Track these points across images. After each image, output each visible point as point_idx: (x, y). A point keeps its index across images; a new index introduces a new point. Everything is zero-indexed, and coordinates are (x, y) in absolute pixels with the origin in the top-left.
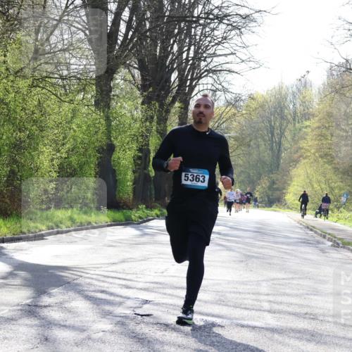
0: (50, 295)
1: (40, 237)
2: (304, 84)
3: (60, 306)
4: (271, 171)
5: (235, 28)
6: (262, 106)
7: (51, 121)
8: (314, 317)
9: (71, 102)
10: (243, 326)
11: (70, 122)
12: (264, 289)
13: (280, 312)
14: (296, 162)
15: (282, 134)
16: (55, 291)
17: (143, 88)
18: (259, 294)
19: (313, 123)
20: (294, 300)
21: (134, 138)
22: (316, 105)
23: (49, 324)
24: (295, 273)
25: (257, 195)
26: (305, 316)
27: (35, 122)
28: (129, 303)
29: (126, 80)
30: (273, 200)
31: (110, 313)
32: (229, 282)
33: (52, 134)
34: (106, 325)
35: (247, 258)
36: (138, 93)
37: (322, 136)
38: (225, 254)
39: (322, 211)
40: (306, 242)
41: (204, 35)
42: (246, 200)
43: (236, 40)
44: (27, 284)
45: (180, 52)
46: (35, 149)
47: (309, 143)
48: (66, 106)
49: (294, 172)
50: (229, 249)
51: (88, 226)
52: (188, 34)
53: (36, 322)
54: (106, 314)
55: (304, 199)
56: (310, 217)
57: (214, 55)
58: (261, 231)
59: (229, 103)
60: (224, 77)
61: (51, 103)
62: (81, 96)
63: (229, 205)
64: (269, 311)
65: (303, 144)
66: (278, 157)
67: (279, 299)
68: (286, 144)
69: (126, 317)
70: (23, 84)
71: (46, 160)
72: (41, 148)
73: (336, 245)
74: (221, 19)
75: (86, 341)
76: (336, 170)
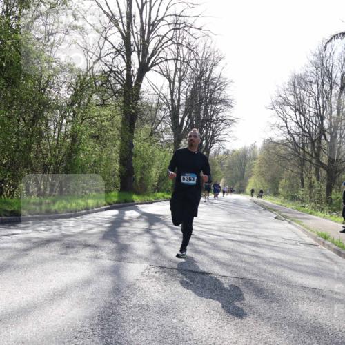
0: (155, 225)
1: (152, 203)
2: (254, 146)
3: (159, 230)
4: (240, 180)
5: (228, 124)
6: (237, 154)
7: (156, 159)
8: (256, 237)
9: (164, 151)
10: (229, 240)
11: (164, 159)
12: (237, 225)
13: (243, 235)
14: (250, 176)
15: (245, 165)
16: (157, 224)
18: (235, 227)
19: (257, 162)
20: (247, 230)
22: (258, 155)
23: (154, 236)
24: (249, 219)
25: (235, 189)
26: (252, 236)
27: (150, 159)
30: (241, 191)
32: (223, 223)
33: (157, 163)
35: (230, 213)
37: (260, 167)
38: (222, 211)
39: (260, 196)
40: (254, 208)
41: (216, 127)
43: (228, 129)
44: (147, 221)
45: (207, 133)
46: (150, 169)
47: (255, 169)
48: (162, 153)
49: (250, 180)
50: (224, 210)
52: (210, 126)
53: (150, 235)
55: (253, 191)
56: (255, 198)
57: (220, 134)
58: (236, 203)
59: (225, 153)
60: (223, 143)
61: (157, 152)
62: (168, 149)
63: (224, 192)
64: (239, 234)
65: (253, 170)
66: (244, 174)
67: (243, 229)
68: (246, 170)
70: (146, 144)
71: (154, 174)
72: (153, 169)
73: (265, 209)
74: (222, 121)
75: (169, 244)
76: (266, 180)
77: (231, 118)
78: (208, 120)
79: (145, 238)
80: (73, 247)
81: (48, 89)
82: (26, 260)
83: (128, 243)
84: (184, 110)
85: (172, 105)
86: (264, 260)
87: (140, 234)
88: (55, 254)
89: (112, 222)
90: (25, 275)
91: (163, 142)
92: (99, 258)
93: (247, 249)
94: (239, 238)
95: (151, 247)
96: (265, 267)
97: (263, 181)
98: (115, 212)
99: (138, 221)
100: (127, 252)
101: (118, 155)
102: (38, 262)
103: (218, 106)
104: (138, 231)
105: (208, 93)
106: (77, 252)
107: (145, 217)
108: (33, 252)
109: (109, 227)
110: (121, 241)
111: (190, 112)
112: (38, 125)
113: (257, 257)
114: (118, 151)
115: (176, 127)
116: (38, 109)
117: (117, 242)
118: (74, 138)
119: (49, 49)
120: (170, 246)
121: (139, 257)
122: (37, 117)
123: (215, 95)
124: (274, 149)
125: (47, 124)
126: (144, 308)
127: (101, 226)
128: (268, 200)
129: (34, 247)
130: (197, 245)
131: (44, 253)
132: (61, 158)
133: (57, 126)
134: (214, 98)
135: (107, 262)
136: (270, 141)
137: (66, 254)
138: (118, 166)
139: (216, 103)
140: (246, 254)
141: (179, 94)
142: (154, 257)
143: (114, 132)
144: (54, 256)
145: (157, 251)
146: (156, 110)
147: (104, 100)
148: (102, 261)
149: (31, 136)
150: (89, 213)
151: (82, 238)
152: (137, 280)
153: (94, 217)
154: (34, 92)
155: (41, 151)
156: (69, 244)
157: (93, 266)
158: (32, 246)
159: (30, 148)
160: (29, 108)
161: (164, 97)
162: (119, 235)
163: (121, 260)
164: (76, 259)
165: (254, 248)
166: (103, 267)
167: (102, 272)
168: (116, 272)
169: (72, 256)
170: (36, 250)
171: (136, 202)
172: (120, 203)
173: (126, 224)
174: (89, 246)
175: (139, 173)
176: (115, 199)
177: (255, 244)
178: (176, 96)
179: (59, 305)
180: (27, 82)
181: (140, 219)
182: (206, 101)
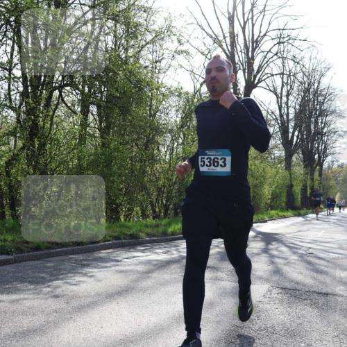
0: (272, 245)
1: (266, 221)
3: (276, 249)
5: (340, 136)
7: (268, 175)
9: (276, 168)
11: (275, 176)
16: (273, 243)
17: (304, 161)
21: (301, 181)
23: (272, 256)
27: (262, 176)
28: (303, 248)
29: (297, 158)
31: (297, 252)
33: (269, 181)
34: (295, 257)
36: (302, 163)
41: (328, 140)
44: (262, 240)
45: (318, 147)
46: (263, 187)
48: (274, 170)
50: (342, 226)
51: (285, 217)
52: (322, 139)
53: (267, 255)
54: (295, 253)
57: (332, 147)
59: (339, 166)
60: (337, 156)
61: (268, 169)
62: (279, 165)
69: (303, 254)
70: (257, 162)
71: (267, 191)
72: (265, 186)
74: (334, 133)
75: (288, 263)
78: (320, 133)
79: (263, 258)
84: (293, 125)
85: (281, 120)
87: (257, 254)
88: (175, 276)
91: (274, 159)
92: (219, 280)
95: (270, 268)
99: (253, 241)
102: (161, 285)
103: (329, 118)
104: (255, 251)
105: (317, 105)
107: (260, 236)
108: (155, 275)
111: (300, 127)
115: (287, 143)
120: (290, 266)
121: (260, 278)
122: (150, 142)
123: (325, 106)
130: (319, 265)
134: (324, 110)
135: (228, 283)
139: (327, 115)
141: (288, 109)
142: (275, 278)
145: (277, 271)
148: (222, 283)
149: (145, 160)
152: (260, 302)
155: (154, 175)
157: (214, 288)
158: (153, 268)
159: (145, 173)
161: (272, 113)
166: (224, 289)
167: (224, 294)
178: (284, 110)
181: (256, 239)
182: (316, 114)
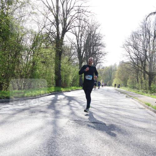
0: (72, 102)
1: (70, 91)
2: (115, 65)
3: (73, 103)
4: (110, 80)
5: (103, 55)
6: (108, 69)
7: (71, 71)
8: (117, 106)
9: (75, 68)
10: (105, 107)
11: (75, 71)
12: (109, 101)
14: (114, 78)
15: (112, 73)
16: (72, 101)
18: (108, 102)
19: (117, 72)
20: (113, 103)
22: (117, 69)
23: (71, 107)
25: (107, 84)
26: (115, 105)
27: (69, 71)
28: (85, 103)
30: (110, 85)
31: (82, 105)
32: (103, 100)
33: (72, 74)
34: (81, 107)
35: (106, 95)
37: (119, 74)
39: (119, 87)
40: (116, 92)
41: (98, 56)
42: (106, 85)
43: (104, 57)
44: (68, 100)
45: (94, 59)
47: (116, 75)
48: (74, 69)
49: (114, 80)
50: (102, 94)
51: (78, 90)
52: (95, 56)
53: (69, 106)
54: (81, 105)
55: (115, 85)
56: (116, 88)
57: (100, 60)
58: (108, 91)
59: (102, 68)
60: (101, 63)
61: (72, 68)
62: (76, 67)
63: (102, 86)
64: (110, 105)
65: (115, 75)
66: (111, 77)
68: (112, 75)
69: (85, 106)
70: (67, 65)
71: (71, 78)
72: (70, 76)
73: (121, 93)
74: (101, 54)
75: (78, 110)
76: (121, 80)
77: (105, 52)
78: (94, 53)
79: (67, 107)
80: (34, 112)
81: (22, 41)
82: (13, 119)
83: (59, 110)
84: (83, 49)
85: (78, 47)
86: (121, 116)
87: (65, 106)
88: (26, 116)
89: (52, 101)
90: (13, 125)
91: (75, 64)
92: (46, 117)
93: (113, 111)
94: (110, 106)
95: (70, 111)
96: (122, 119)
97: (120, 81)
98: (54, 96)
99: (64, 100)
100: (59, 114)
101: (54, 70)
102: (19, 120)
103: (99, 47)
104: (64, 104)
105: (94, 41)
106: (36, 115)
107: (67, 98)
108: (17, 115)
109: (51, 103)
110: (56, 109)
111: (86, 50)
112: (18, 58)
113: (118, 115)
114: (54, 68)
115: (80, 57)
116: (17, 50)
117: (54, 109)
118: (34, 63)
119: (22, 23)
120: (78, 111)
121: (65, 116)
122: (17, 54)
123: (97, 42)
124: (125, 66)
125: (21, 57)
126: (67, 139)
127: (47, 102)
128: (122, 89)
129: (17, 113)
130: (91, 110)
131: (22, 115)
132: (28, 72)
133: (26, 58)
134: (97, 43)
135: (50, 118)
136: (123, 62)
137: (31, 115)
138: (54, 75)
139: (98, 46)
140: (113, 113)
141: (81, 42)
142: (72, 116)
143: (52, 60)
144: (26, 117)
145: (73, 113)
146: (71, 49)
147: (47, 46)
148: (48, 118)
149: (15, 63)
150: (41, 97)
151: (39, 108)
152: (64, 126)
153: (44, 99)
154: (15, 43)
155: (19, 69)
156: (33, 111)
157: (44, 121)
158: (16, 112)
159: (14, 68)
160: (13, 50)
161: (74, 43)
162: (55, 106)
163: (56, 117)
164: (36, 118)
165: (117, 111)
166: (48, 121)
167: (48, 123)
168: (54, 123)
169: (34, 117)
170: (18, 114)
171: (63, 91)
172: (55, 92)
173: (58, 101)
174: (42, 112)
175: (64, 78)
176: (53, 90)
177: (117, 109)
178: (79, 43)
179: (29, 139)
180: (12, 38)
182: (93, 45)
